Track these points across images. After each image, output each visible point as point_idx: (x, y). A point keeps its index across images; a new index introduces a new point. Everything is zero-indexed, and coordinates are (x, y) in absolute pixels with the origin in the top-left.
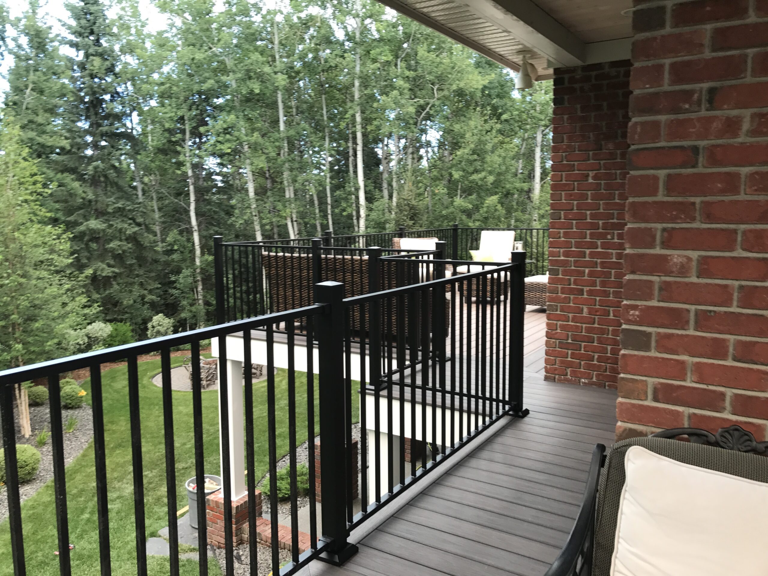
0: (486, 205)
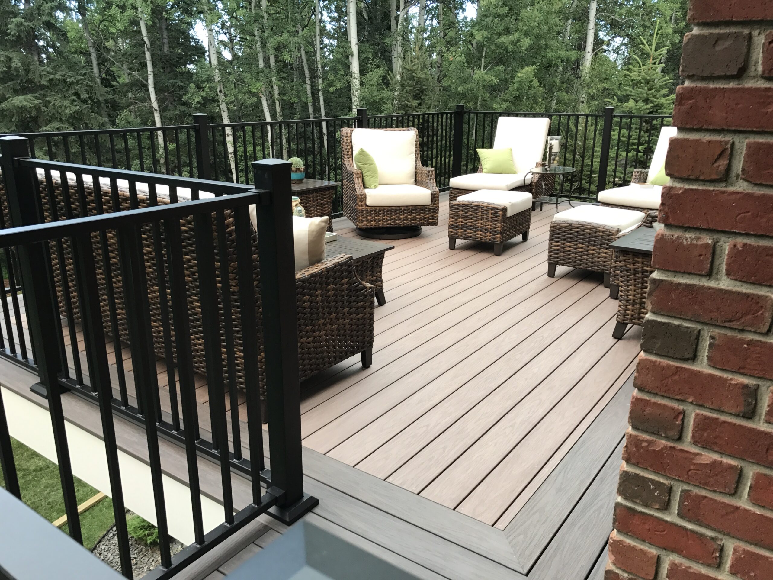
0: (517, 79)
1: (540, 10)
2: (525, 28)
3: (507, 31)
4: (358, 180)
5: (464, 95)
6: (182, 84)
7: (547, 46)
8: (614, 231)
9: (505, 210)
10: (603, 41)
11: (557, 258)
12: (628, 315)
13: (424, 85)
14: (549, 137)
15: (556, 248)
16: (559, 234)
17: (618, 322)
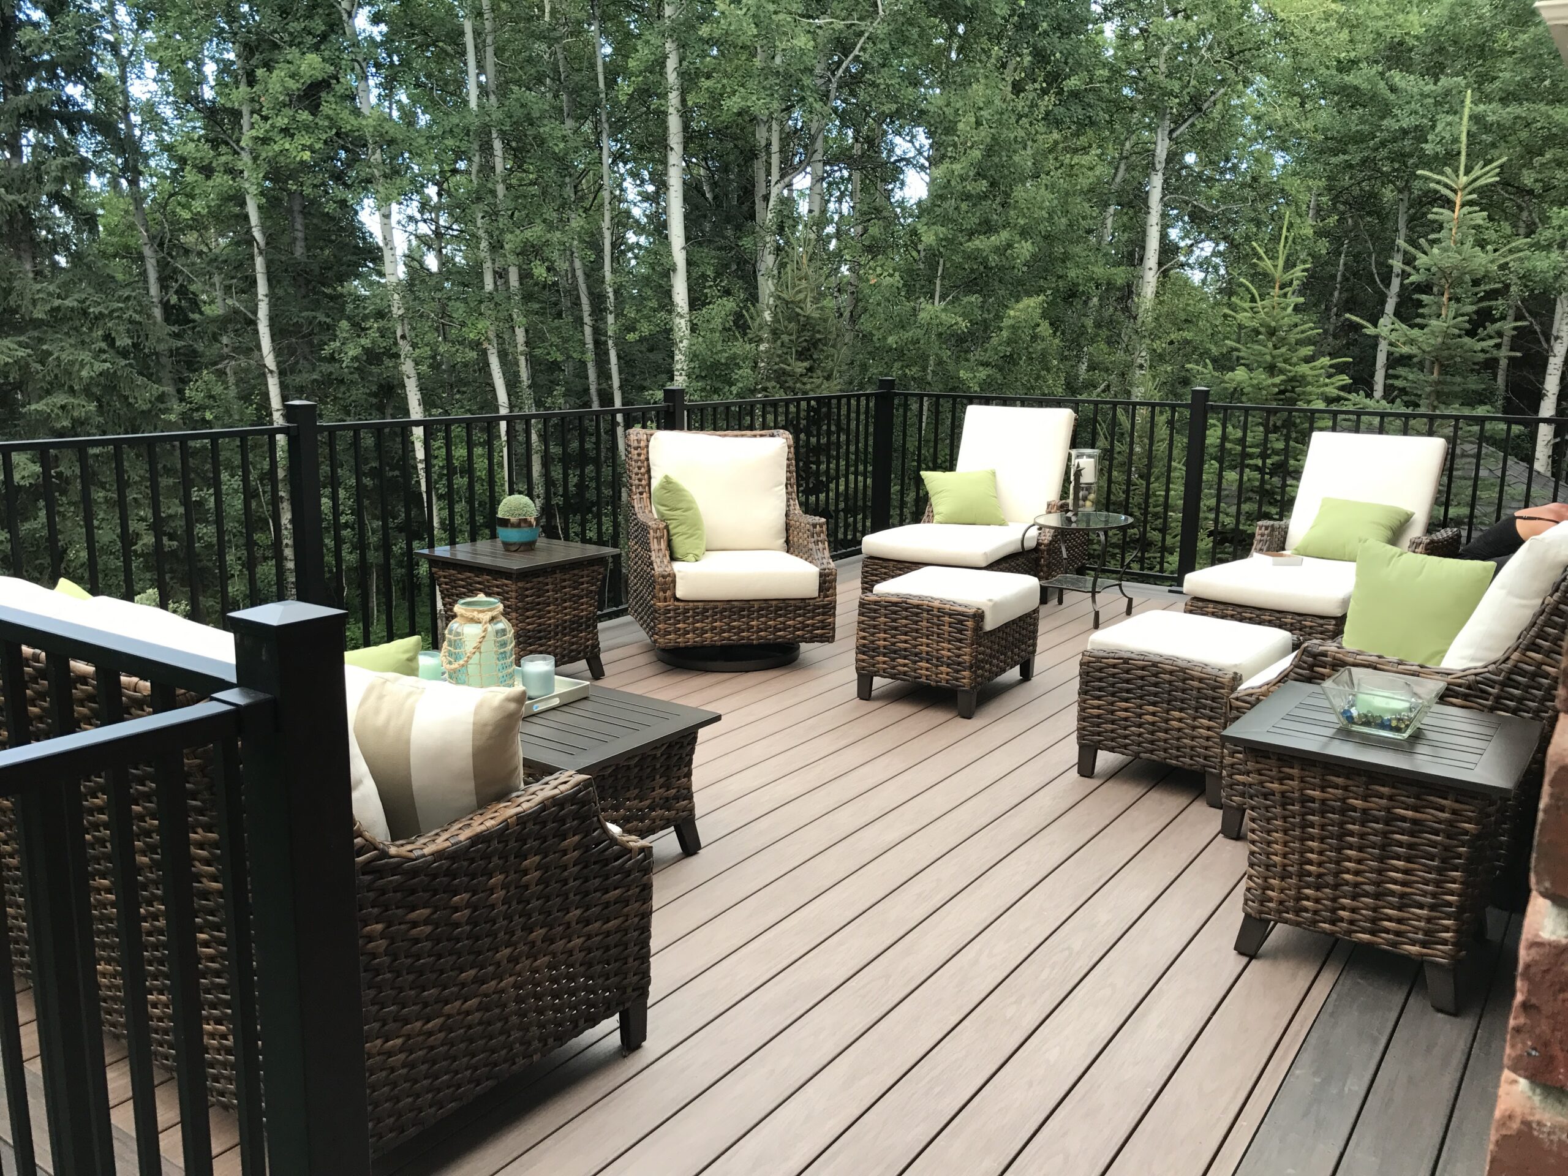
0: (1007, 322)
1: (1051, 187)
2: (1022, 222)
3: (987, 227)
4: (659, 543)
5: (900, 353)
6: (328, 320)
7: (1066, 258)
8: (1226, 679)
9: (979, 616)
10: (1176, 249)
11: (1099, 734)
12: (1270, 900)
13: (819, 332)
14: (1074, 452)
15: (1095, 712)
16: (1100, 680)
17: (1248, 916)
